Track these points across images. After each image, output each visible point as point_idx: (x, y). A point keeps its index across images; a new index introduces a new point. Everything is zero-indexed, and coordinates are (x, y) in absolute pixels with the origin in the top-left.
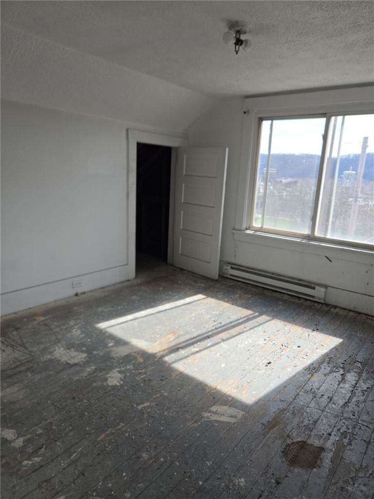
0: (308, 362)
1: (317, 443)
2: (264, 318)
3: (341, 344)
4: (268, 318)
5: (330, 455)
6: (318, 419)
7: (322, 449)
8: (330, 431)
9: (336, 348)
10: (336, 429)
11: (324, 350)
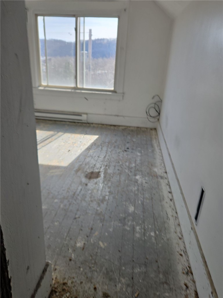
0: (86, 147)
1: (97, 171)
2: (60, 134)
3: (98, 138)
4: (62, 133)
5: (103, 173)
6: (95, 164)
7: (99, 172)
8: (101, 166)
9: (97, 140)
10: (103, 165)
11: (92, 141)
